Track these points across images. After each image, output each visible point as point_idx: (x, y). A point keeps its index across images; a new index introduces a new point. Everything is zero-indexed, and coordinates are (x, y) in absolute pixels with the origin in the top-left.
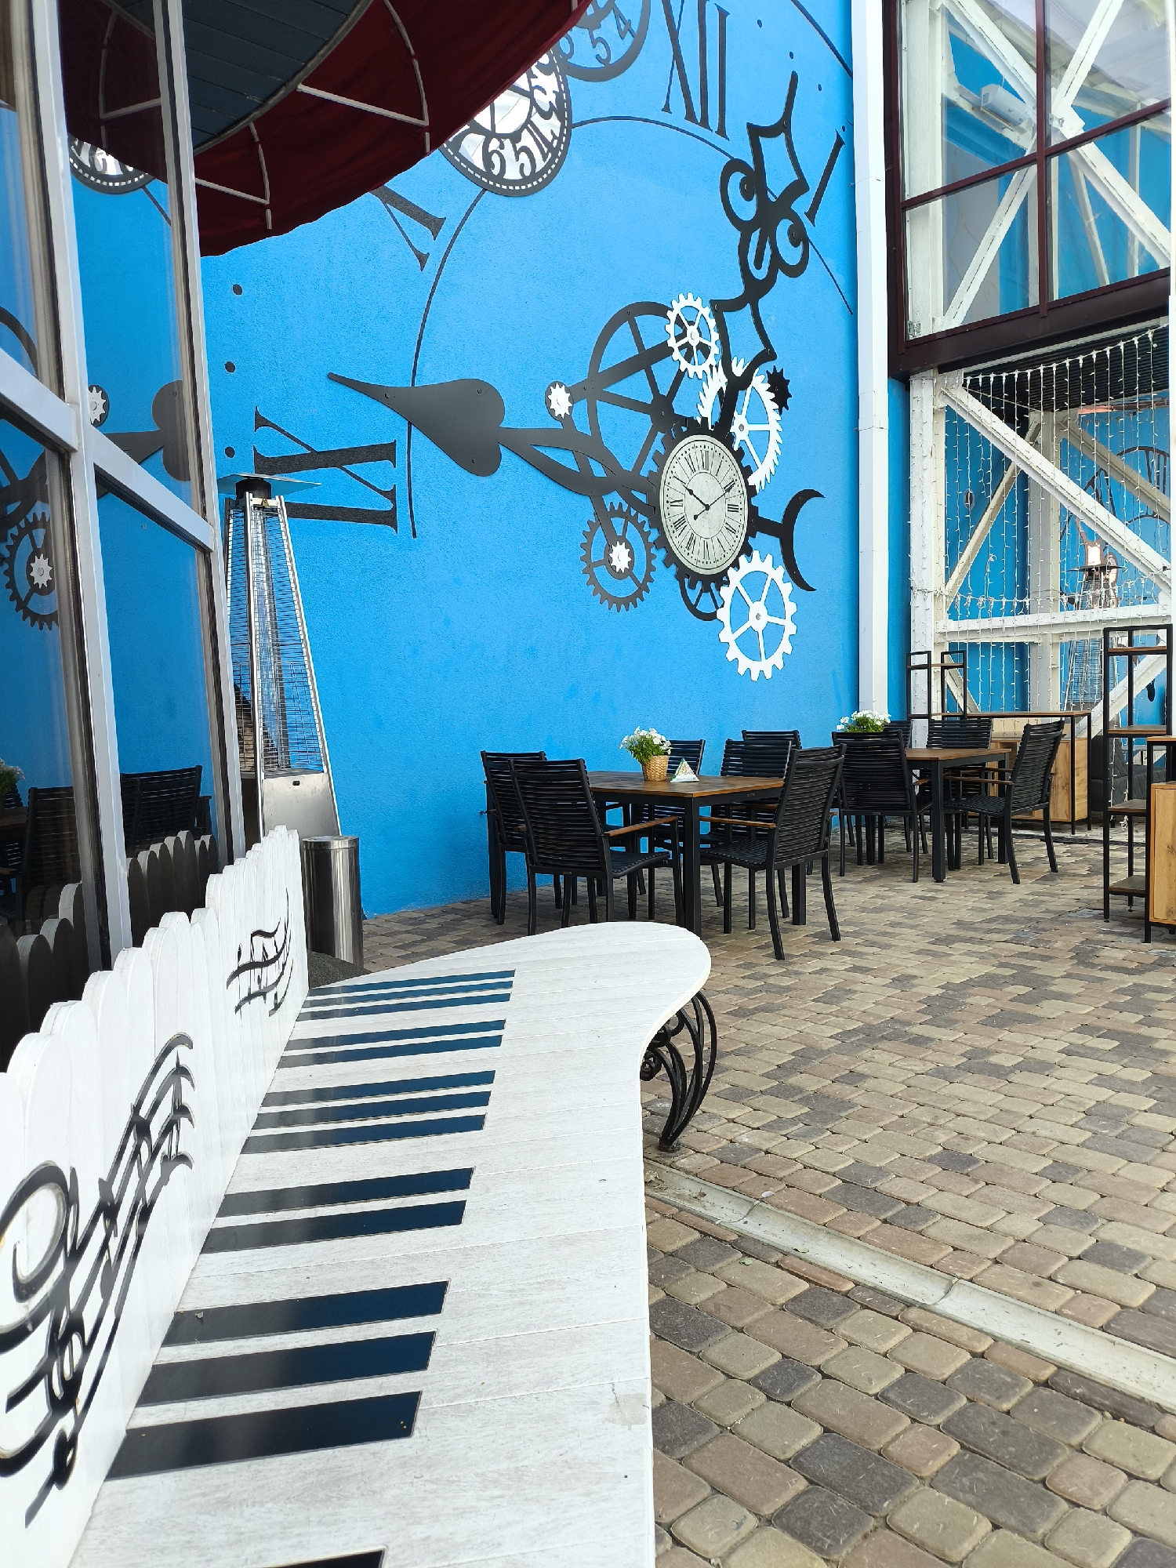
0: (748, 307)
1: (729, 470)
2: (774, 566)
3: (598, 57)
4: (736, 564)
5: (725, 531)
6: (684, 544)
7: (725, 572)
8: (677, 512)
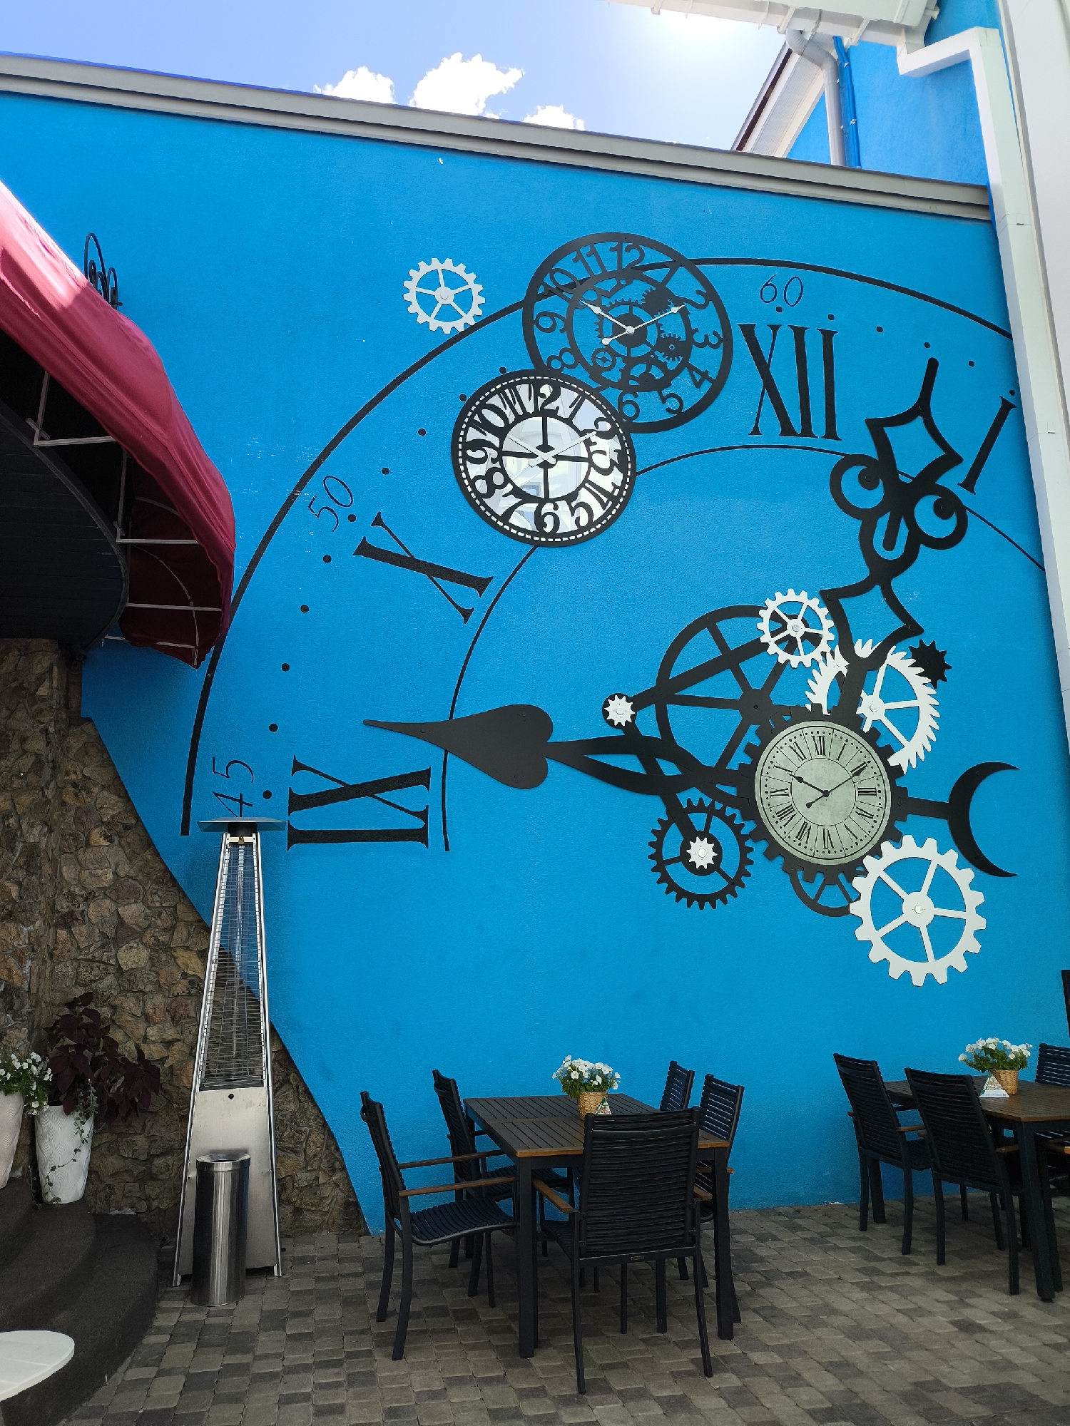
0: (877, 588)
1: (857, 751)
2: (942, 851)
3: (669, 410)
4: (876, 852)
5: (855, 817)
6: (794, 834)
7: (859, 862)
8: (781, 802)
